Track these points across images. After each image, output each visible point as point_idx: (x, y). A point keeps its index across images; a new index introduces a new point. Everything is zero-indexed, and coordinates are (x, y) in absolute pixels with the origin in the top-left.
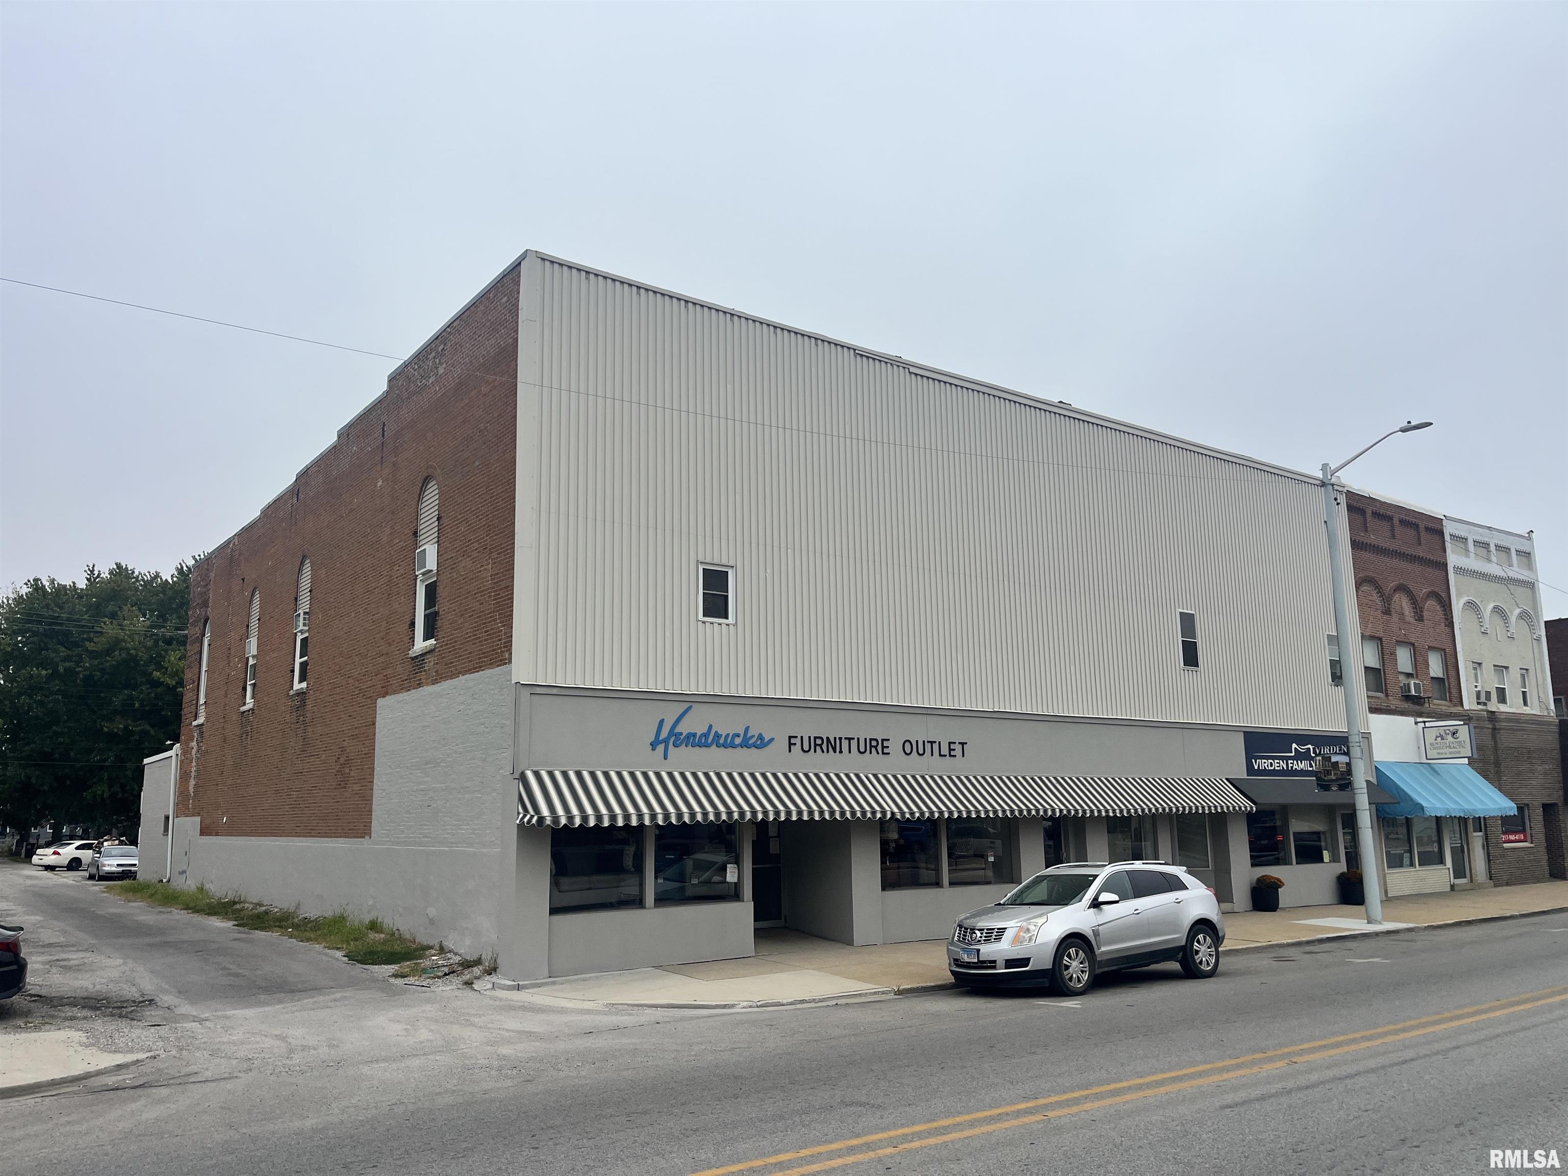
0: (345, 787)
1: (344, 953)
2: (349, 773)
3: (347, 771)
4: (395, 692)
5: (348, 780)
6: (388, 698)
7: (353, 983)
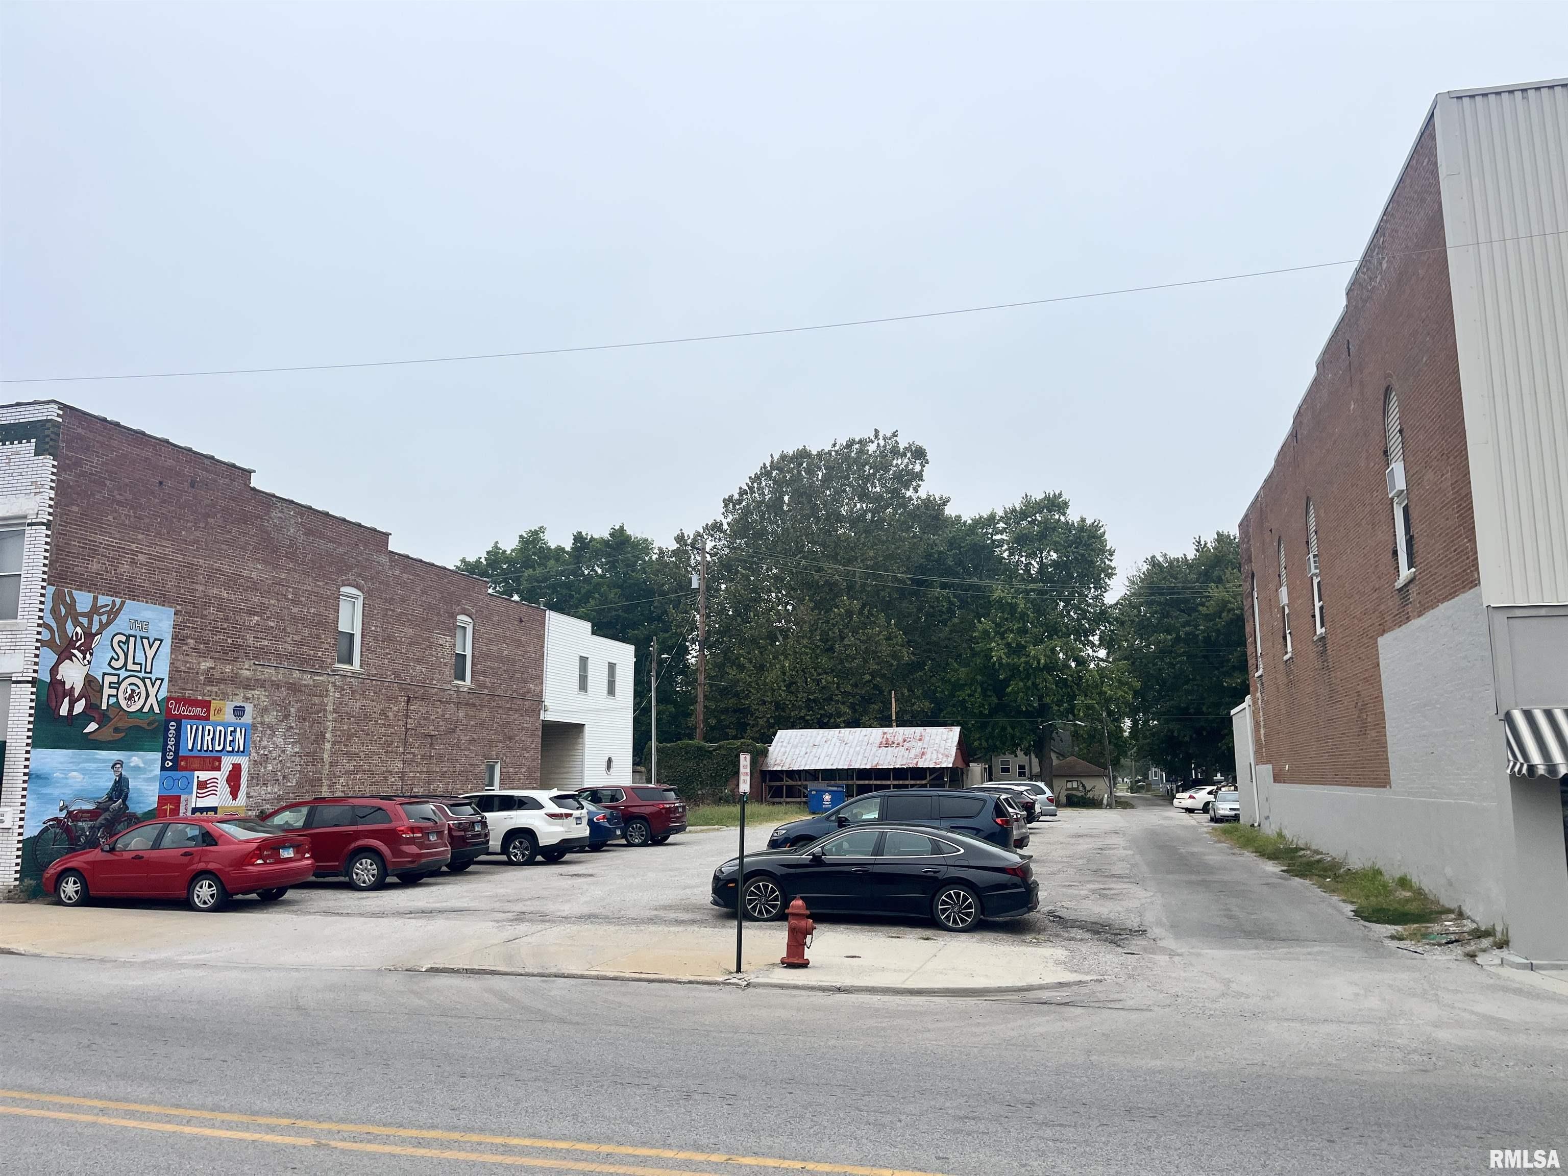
0: (1365, 734)
1: (1353, 908)
2: (1366, 719)
3: (1365, 717)
4: (1391, 629)
5: (1366, 727)
6: (1386, 635)
7: (1342, 940)
